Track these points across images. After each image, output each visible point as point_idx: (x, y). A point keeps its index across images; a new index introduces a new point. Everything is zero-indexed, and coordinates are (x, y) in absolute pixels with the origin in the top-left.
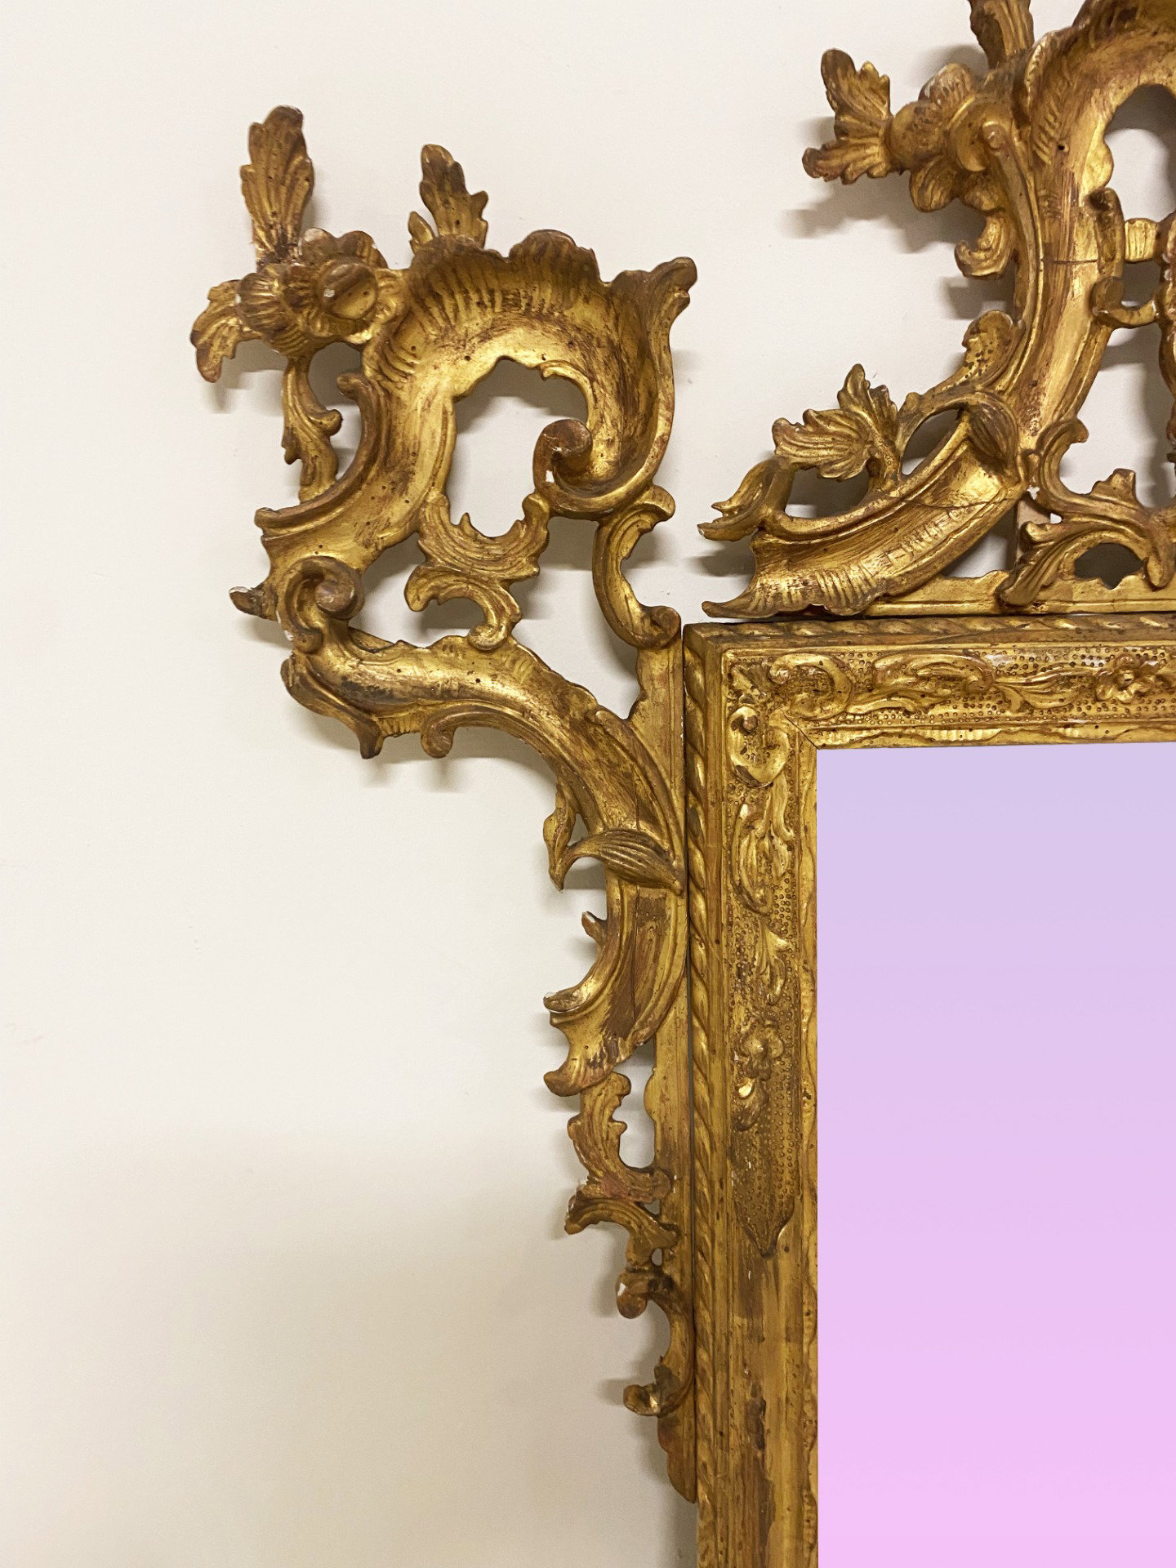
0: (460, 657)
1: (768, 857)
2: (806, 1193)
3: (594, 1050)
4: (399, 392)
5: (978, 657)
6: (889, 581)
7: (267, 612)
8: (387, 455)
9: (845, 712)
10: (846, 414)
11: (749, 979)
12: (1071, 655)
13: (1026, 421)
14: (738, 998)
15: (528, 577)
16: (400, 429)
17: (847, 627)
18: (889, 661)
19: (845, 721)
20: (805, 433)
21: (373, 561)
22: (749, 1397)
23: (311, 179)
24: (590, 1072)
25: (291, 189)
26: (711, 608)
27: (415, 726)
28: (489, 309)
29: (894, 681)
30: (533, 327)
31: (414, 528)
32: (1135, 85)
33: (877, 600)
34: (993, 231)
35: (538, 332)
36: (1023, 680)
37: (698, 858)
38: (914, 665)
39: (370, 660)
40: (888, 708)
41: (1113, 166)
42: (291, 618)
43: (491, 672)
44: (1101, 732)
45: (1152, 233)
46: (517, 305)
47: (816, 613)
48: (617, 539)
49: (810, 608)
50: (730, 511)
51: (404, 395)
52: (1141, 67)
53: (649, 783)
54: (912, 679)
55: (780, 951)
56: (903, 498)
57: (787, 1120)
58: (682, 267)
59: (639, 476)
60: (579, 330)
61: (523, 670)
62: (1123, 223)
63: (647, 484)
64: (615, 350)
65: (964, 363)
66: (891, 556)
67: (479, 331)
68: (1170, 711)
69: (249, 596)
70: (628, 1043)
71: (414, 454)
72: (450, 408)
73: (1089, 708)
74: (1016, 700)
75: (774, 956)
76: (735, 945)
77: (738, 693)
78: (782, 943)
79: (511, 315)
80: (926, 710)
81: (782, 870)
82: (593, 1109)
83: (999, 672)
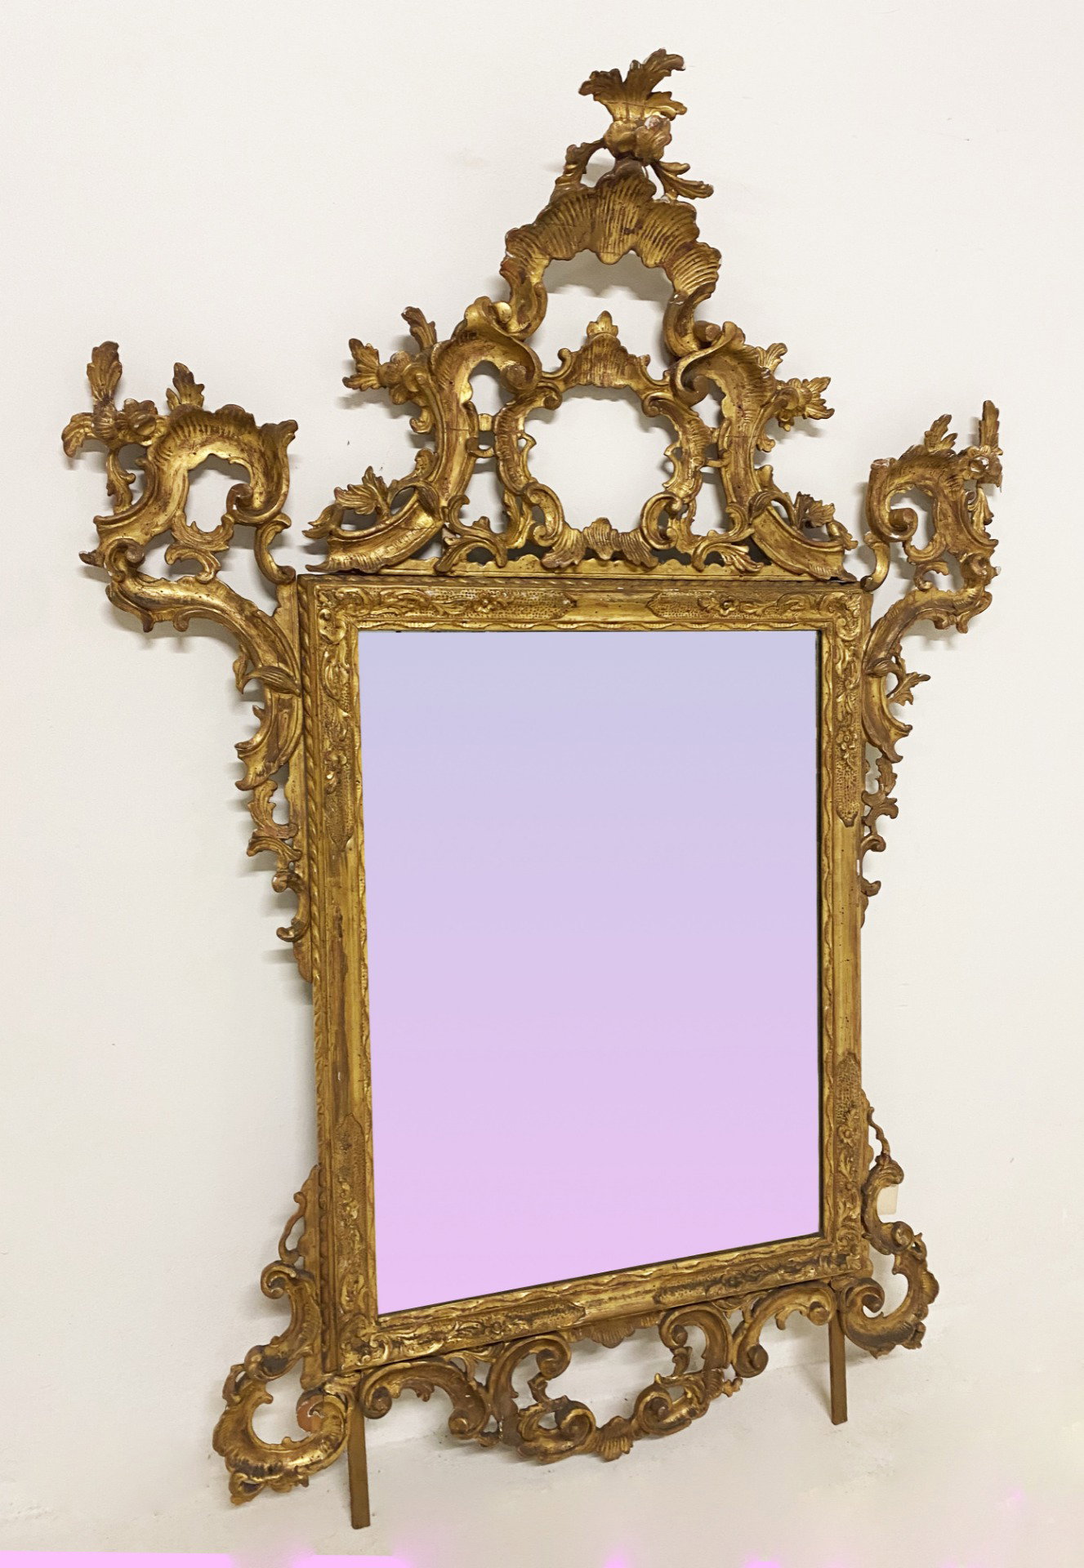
0: (191, 586)
1: (338, 675)
2: (359, 824)
3: (260, 767)
4: (163, 467)
5: (423, 591)
6: (388, 559)
7: (98, 563)
8: (158, 494)
9: (369, 614)
10: (365, 487)
11: (330, 729)
12: (462, 592)
13: (443, 495)
14: (326, 736)
15: (223, 551)
16: (164, 483)
17: (371, 578)
18: (386, 592)
19: (370, 618)
20: (348, 494)
21: (149, 541)
22: (334, 914)
23: (121, 372)
24: (258, 778)
25: (111, 376)
26: (309, 568)
27: (170, 617)
28: (205, 434)
29: (389, 601)
30: (225, 442)
31: (170, 527)
32: (480, 360)
33: (383, 567)
34: (425, 415)
35: (227, 444)
36: (442, 602)
37: (307, 679)
38: (397, 594)
39: (147, 586)
40: (389, 613)
41: (473, 392)
42: (111, 566)
43: (207, 593)
44: (477, 625)
45: (490, 420)
46: (218, 432)
47: (356, 572)
48: (265, 535)
49: (354, 569)
50: (317, 526)
51: (165, 468)
52: (482, 354)
53: (283, 645)
54: (396, 600)
55: (345, 718)
56: (391, 524)
57: (349, 792)
58: (291, 424)
59: (275, 508)
60: (246, 445)
61: (221, 592)
62: (478, 415)
63: (279, 512)
64: (263, 455)
65: (417, 469)
66: (388, 549)
67: (200, 442)
68: (505, 617)
69: (88, 556)
70: (276, 765)
71: (170, 494)
72: (186, 474)
73: (472, 615)
74: (441, 610)
75: (342, 720)
76: (324, 714)
77: (322, 603)
78: (345, 714)
79: (215, 436)
80: (405, 614)
81: (344, 682)
82: (259, 796)
83: (432, 599)
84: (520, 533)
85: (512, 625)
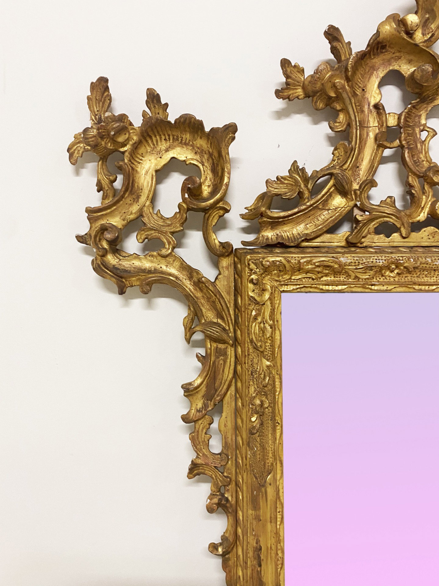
0: (155, 259)
1: (263, 330)
2: (278, 462)
3: (200, 405)
4: (137, 168)
5: (337, 259)
6: (307, 234)
7: (88, 243)
8: (132, 189)
9: (290, 279)
10: (291, 177)
11: (255, 376)
12: (371, 259)
13: (355, 180)
14: (251, 383)
15: (179, 231)
16: (137, 181)
17: (292, 250)
18: (305, 260)
19: (291, 282)
20: (277, 184)
21: (126, 226)
22: (255, 544)
23: (110, 100)
24: (198, 414)
25: (103, 103)
26: (244, 243)
27: (138, 283)
28: (168, 141)
29: (307, 267)
30: (183, 147)
31: (141, 215)
32: (388, 70)
33: (303, 241)
34: (341, 117)
35: (185, 149)
36: (354, 268)
37: (239, 332)
38: (314, 261)
39: (123, 260)
40: (307, 278)
41: (382, 96)
42: (96, 244)
43: (166, 264)
44: (385, 288)
45: (396, 117)
46: (178, 140)
47: (281, 245)
48: (211, 219)
49: (279, 243)
50: (251, 210)
51: (139, 170)
52: (390, 65)
53: (221, 305)
54: (314, 266)
55: (267, 366)
56: (311, 205)
57: (270, 432)
58: (232, 126)
59: (218, 196)
60: (198, 148)
61: (177, 264)
62: (386, 114)
63: (221, 199)
64: (211, 155)
65: (333, 160)
66: (308, 226)
67: (165, 148)
68: (410, 280)
69: (82, 237)
70: (212, 403)
71: (141, 189)
72: (154, 174)
73: (380, 279)
74: (353, 275)
75: (265, 368)
76: (250, 363)
77: (251, 270)
78: (268, 363)
79: (175, 144)
80: (320, 278)
81: (268, 336)
82: (199, 429)
83: (345, 265)
84: (423, 208)
85: (417, 287)
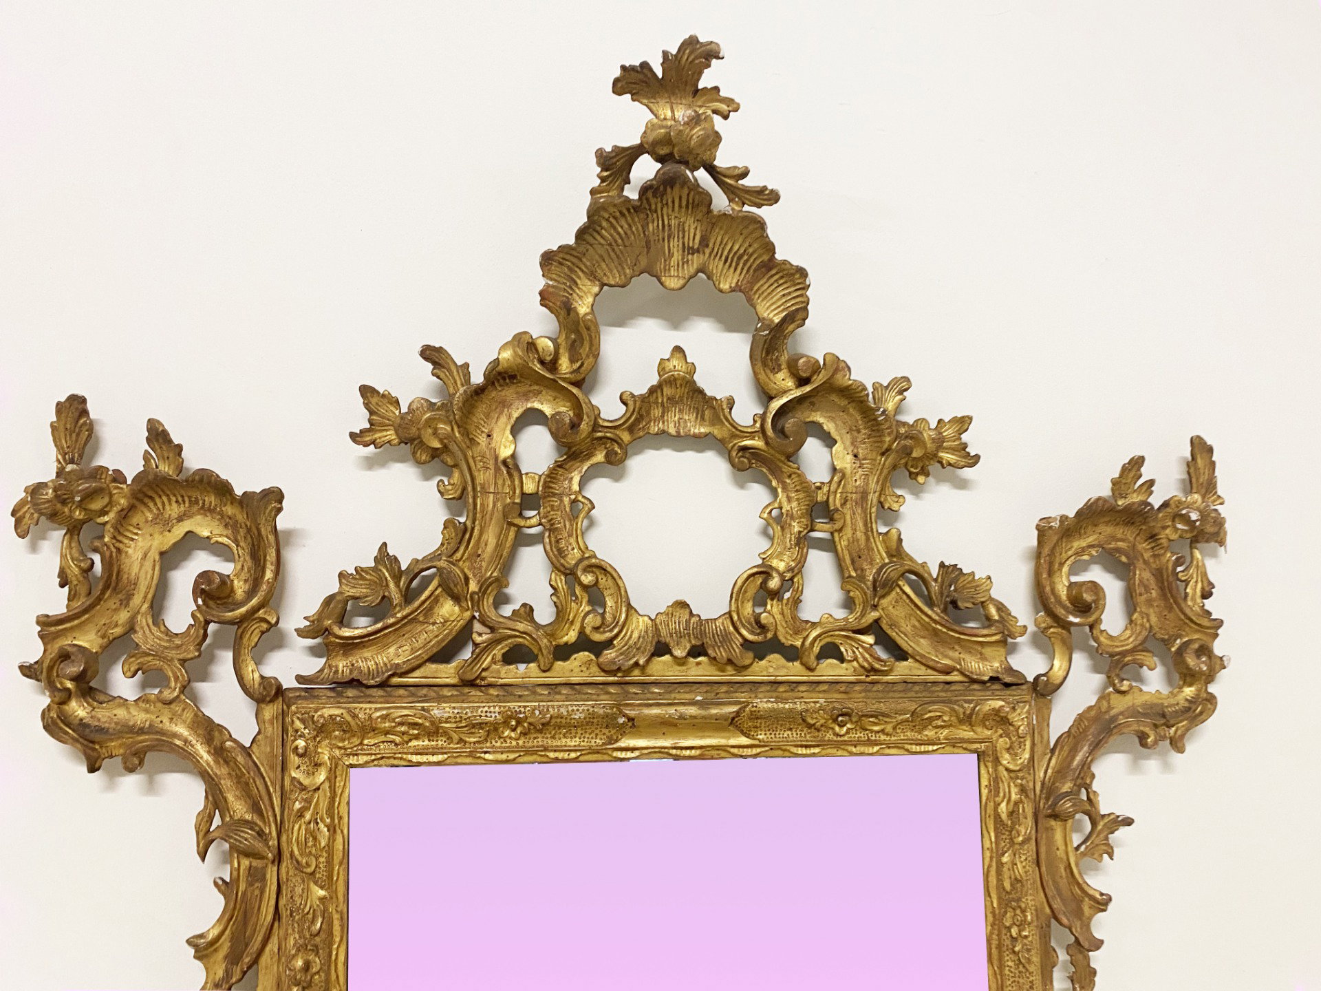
0: (152, 707)
1: (314, 835)
3: (220, 972)
4: (128, 549)
5: (428, 711)
6: (398, 665)
7: (39, 678)
8: (117, 584)
9: (361, 744)
10: (376, 569)
11: (297, 917)
12: (480, 710)
13: (473, 575)
15: (193, 658)
16: (127, 569)
17: (374, 692)
18: (378, 714)
19: (361, 750)
20: (357, 579)
21: (106, 647)
23: (90, 430)
25: (79, 435)
26: (300, 678)
27: (122, 751)
28: (182, 505)
29: (384, 725)
30: (206, 516)
31: (131, 628)
32: (525, 408)
33: (392, 676)
34: (454, 476)
35: (209, 518)
36: (455, 725)
37: (284, 838)
38: (394, 715)
39: (99, 708)
40: (387, 742)
41: (518, 446)
42: (50, 682)
43: (170, 717)
44: (504, 757)
45: (536, 480)
46: (198, 503)
47: (354, 683)
48: (248, 636)
49: (353, 680)
50: (313, 621)
51: (130, 552)
52: (527, 400)
53: (259, 789)
54: (394, 724)
55: (321, 899)
56: (405, 617)
58: (275, 491)
59: (256, 601)
60: (230, 518)
61: (188, 716)
62: (521, 475)
63: (263, 605)
64: (248, 531)
65: (441, 544)
66: (399, 650)
67: (177, 516)
68: (541, 743)
69: (30, 666)
70: (239, 969)
71: (134, 584)
72: (158, 558)
73: (496, 742)
74: (456, 737)
75: (316, 902)
76: (290, 895)
77: (297, 731)
78: (322, 893)
79: (194, 509)
80: (407, 743)
81: (323, 844)
83: (440, 721)
84: (572, 623)
85: (552, 755)
